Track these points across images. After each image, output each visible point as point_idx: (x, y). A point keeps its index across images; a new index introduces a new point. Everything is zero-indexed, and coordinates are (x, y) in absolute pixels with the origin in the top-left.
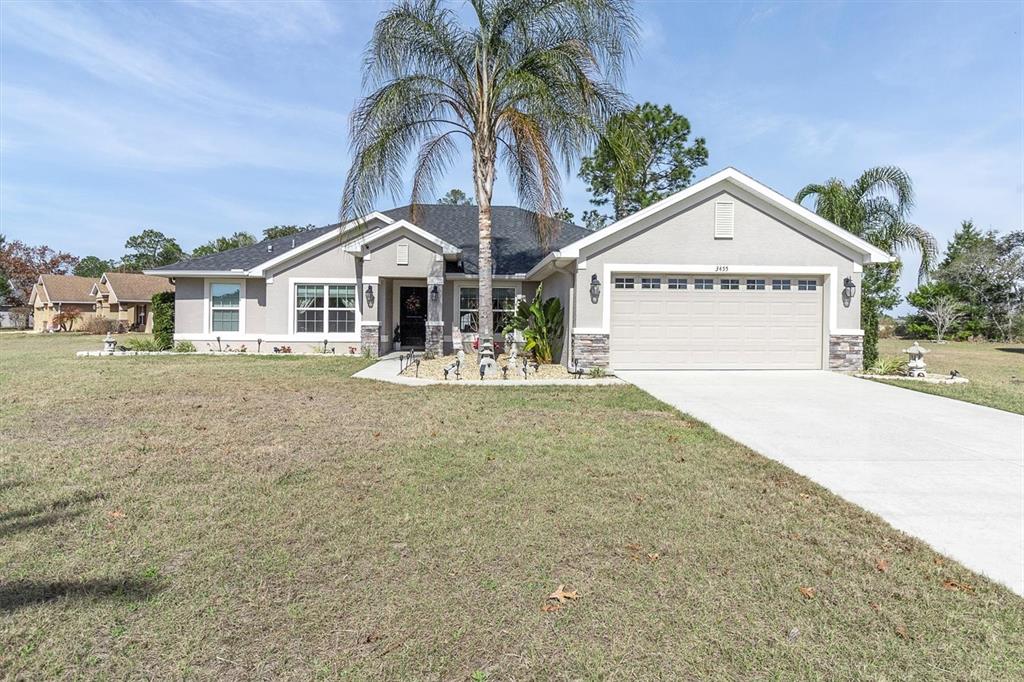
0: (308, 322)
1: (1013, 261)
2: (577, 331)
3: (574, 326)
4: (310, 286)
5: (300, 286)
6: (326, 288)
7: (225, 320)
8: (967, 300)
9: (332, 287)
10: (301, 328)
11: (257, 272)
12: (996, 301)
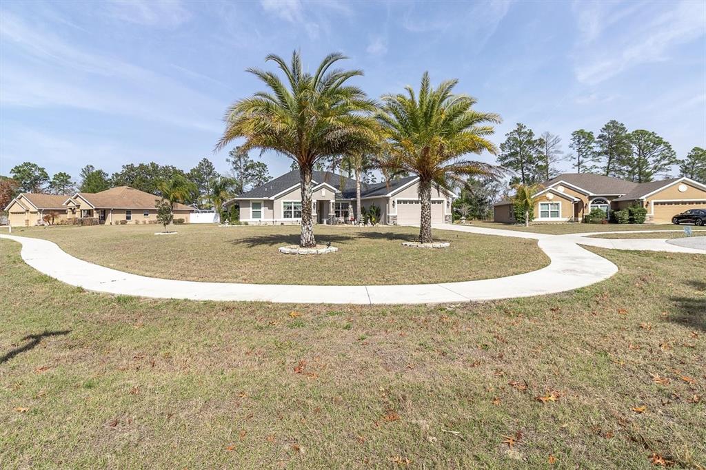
0: (287, 215)
1: (486, 190)
2: (390, 215)
3: (389, 213)
4: (287, 203)
5: (284, 203)
6: (293, 204)
7: (257, 215)
8: (472, 204)
9: (294, 203)
10: (285, 217)
11: (272, 198)
12: (482, 204)
